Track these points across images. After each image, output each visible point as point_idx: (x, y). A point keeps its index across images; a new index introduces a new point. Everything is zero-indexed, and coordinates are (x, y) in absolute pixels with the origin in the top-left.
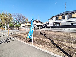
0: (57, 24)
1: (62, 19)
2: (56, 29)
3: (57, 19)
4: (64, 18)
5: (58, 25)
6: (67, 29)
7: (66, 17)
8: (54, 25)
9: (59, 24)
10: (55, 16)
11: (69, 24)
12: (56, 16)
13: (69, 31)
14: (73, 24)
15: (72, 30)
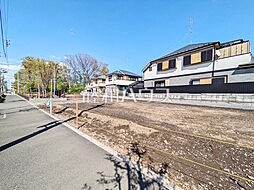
0: (160, 83)
1: (169, 68)
3: (160, 68)
4: (174, 67)
5: (162, 85)
6: (179, 95)
7: (179, 62)
8: (153, 86)
9: (164, 82)
13: (182, 102)
14: (194, 83)
15: (188, 98)
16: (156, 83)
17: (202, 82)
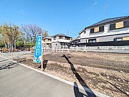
0: (92, 40)
1: (100, 31)
2: (91, 47)
3: (92, 31)
4: (103, 31)
5: (94, 42)
6: (108, 47)
7: (106, 28)
8: (88, 42)
9: (95, 39)
10: (89, 28)
11: (111, 39)
12: (91, 27)
13: (111, 51)
14: (117, 40)
15: (115, 49)
16: (89, 40)
17: (124, 39)
